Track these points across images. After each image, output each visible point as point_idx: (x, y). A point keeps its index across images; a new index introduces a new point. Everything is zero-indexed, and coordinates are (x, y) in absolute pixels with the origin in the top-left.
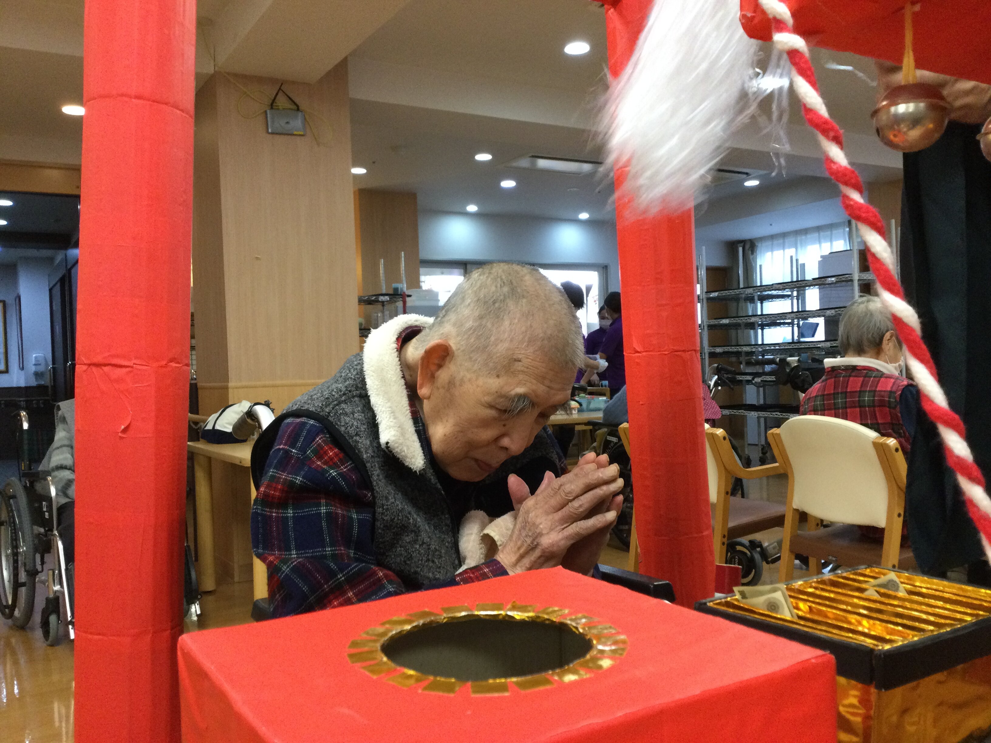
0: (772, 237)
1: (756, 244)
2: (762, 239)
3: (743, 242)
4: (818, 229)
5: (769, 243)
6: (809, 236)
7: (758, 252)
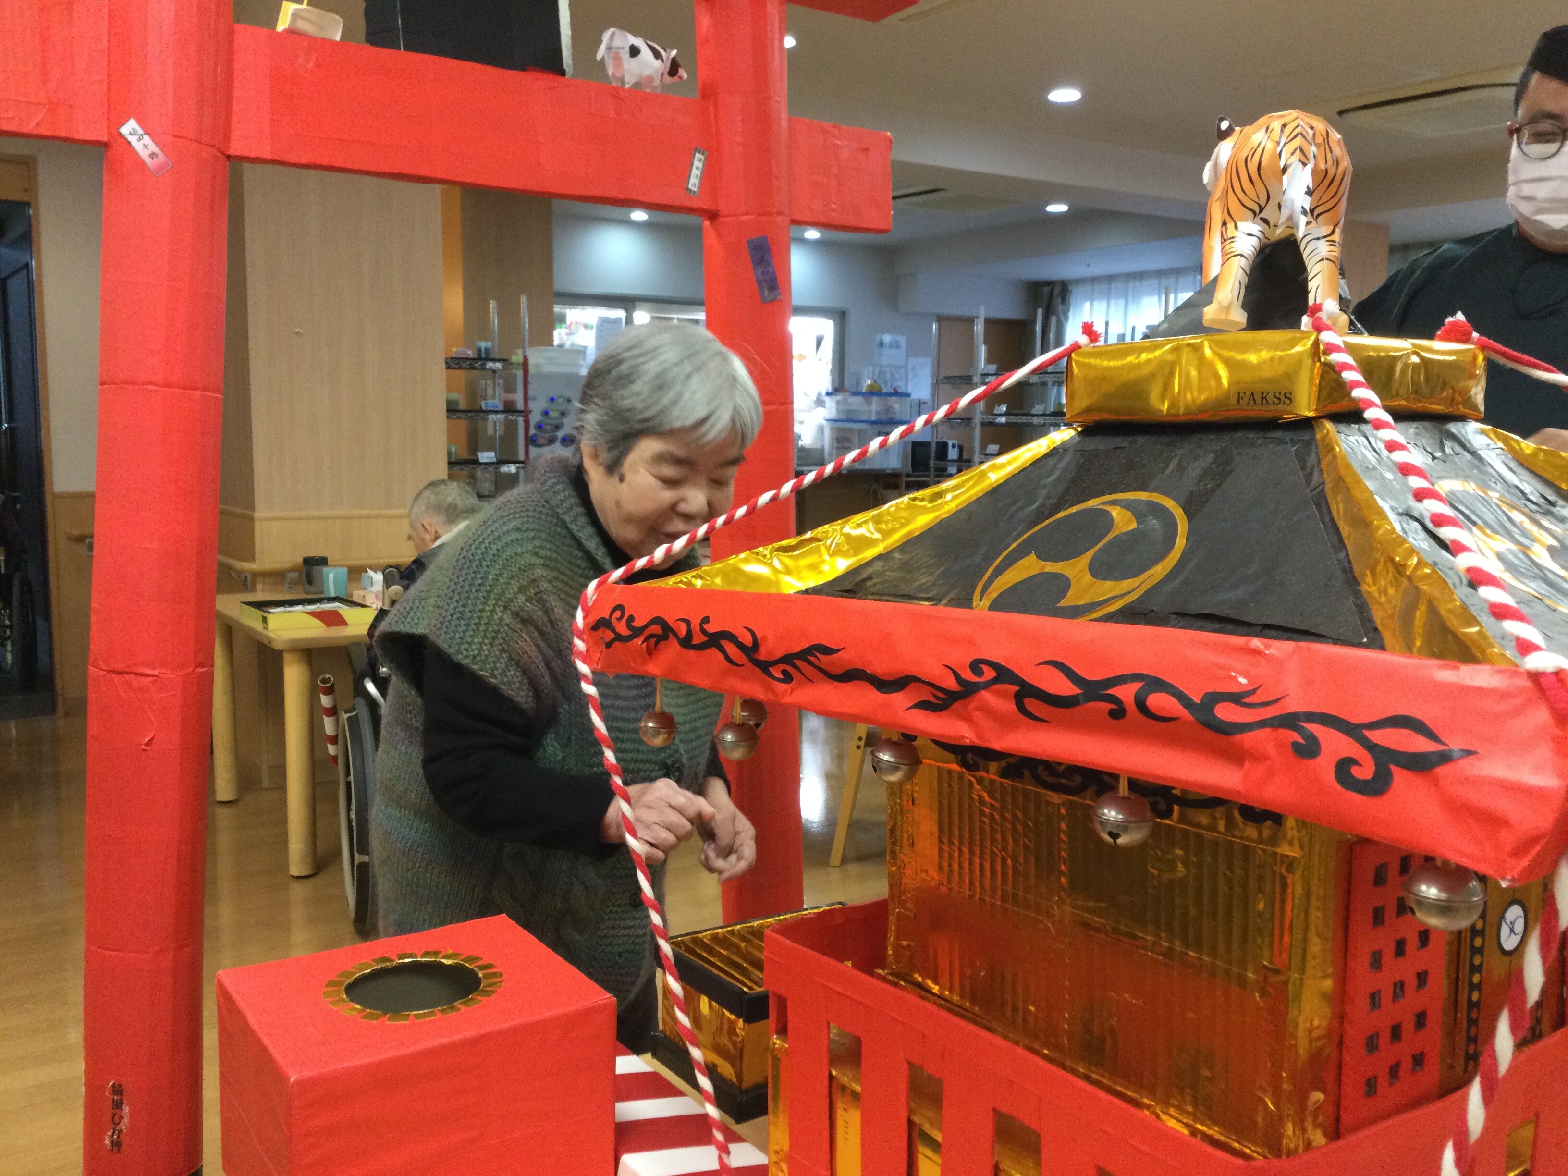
0: (1094, 280)
1: (1070, 288)
2: (1079, 281)
3: (1051, 284)
4: (1159, 273)
5: (1088, 288)
6: (1145, 282)
7: (1072, 301)
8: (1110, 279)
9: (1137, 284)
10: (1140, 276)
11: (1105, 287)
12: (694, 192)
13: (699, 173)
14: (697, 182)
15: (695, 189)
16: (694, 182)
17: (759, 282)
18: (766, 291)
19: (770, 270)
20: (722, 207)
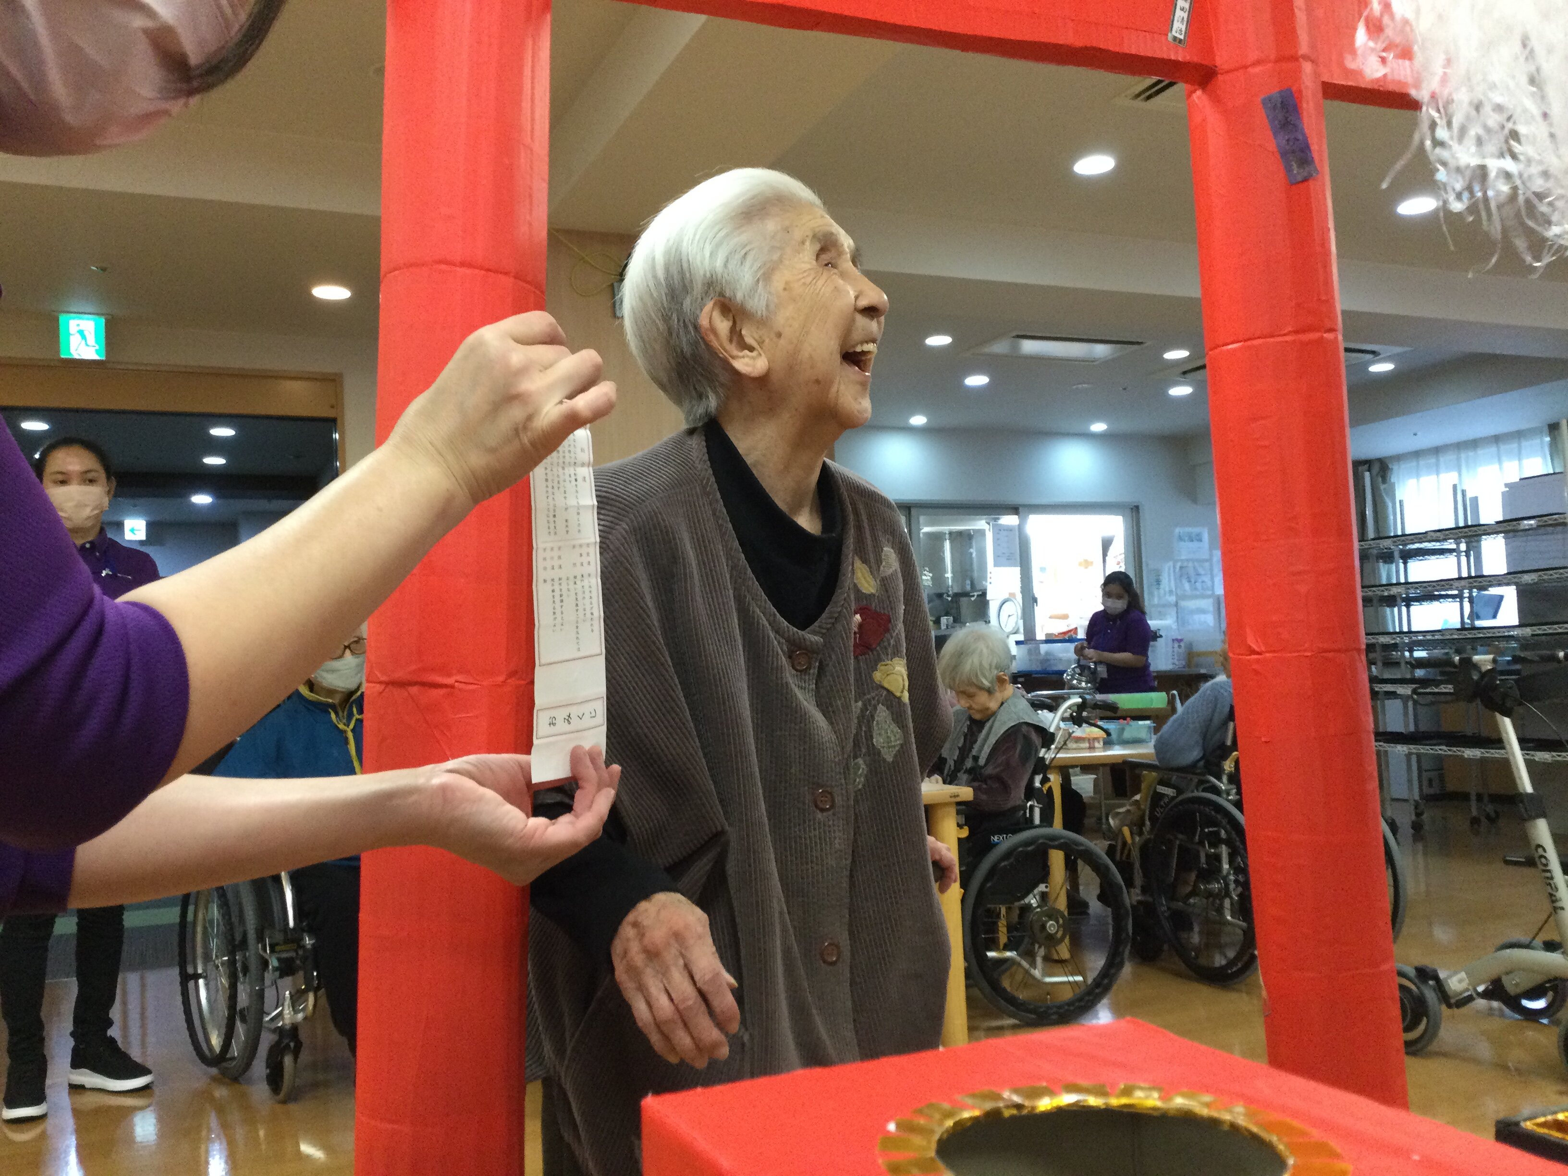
0: (1417, 454)
1: (1390, 466)
2: (1399, 458)
3: (1368, 463)
4: (1497, 439)
5: (1412, 464)
6: (1480, 452)
7: (1394, 479)
8: (1437, 451)
9: (1471, 454)
10: (1473, 444)
11: (1433, 460)
12: (1180, 41)
13: (1185, 15)
14: (1184, 28)
15: (1182, 37)
16: (1179, 27)
17: (1284, 154)
18: (1295, 166)
19: (1300, 137)
20: (1222, 59)
